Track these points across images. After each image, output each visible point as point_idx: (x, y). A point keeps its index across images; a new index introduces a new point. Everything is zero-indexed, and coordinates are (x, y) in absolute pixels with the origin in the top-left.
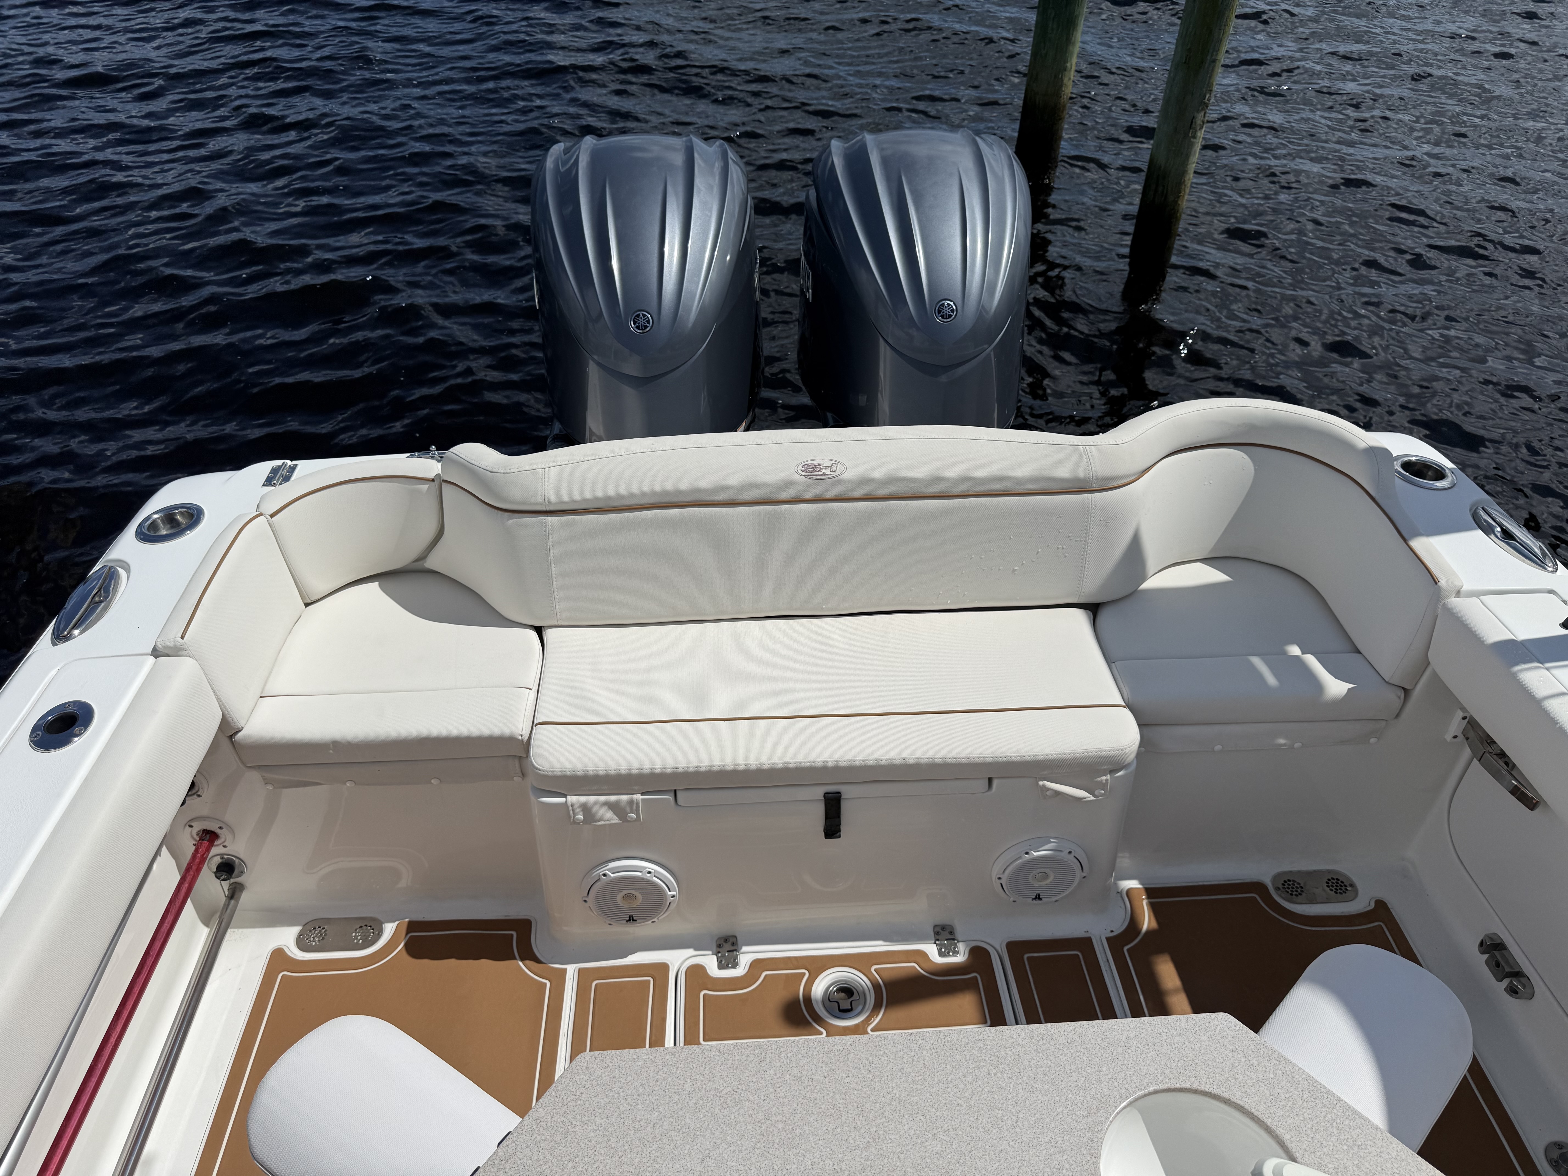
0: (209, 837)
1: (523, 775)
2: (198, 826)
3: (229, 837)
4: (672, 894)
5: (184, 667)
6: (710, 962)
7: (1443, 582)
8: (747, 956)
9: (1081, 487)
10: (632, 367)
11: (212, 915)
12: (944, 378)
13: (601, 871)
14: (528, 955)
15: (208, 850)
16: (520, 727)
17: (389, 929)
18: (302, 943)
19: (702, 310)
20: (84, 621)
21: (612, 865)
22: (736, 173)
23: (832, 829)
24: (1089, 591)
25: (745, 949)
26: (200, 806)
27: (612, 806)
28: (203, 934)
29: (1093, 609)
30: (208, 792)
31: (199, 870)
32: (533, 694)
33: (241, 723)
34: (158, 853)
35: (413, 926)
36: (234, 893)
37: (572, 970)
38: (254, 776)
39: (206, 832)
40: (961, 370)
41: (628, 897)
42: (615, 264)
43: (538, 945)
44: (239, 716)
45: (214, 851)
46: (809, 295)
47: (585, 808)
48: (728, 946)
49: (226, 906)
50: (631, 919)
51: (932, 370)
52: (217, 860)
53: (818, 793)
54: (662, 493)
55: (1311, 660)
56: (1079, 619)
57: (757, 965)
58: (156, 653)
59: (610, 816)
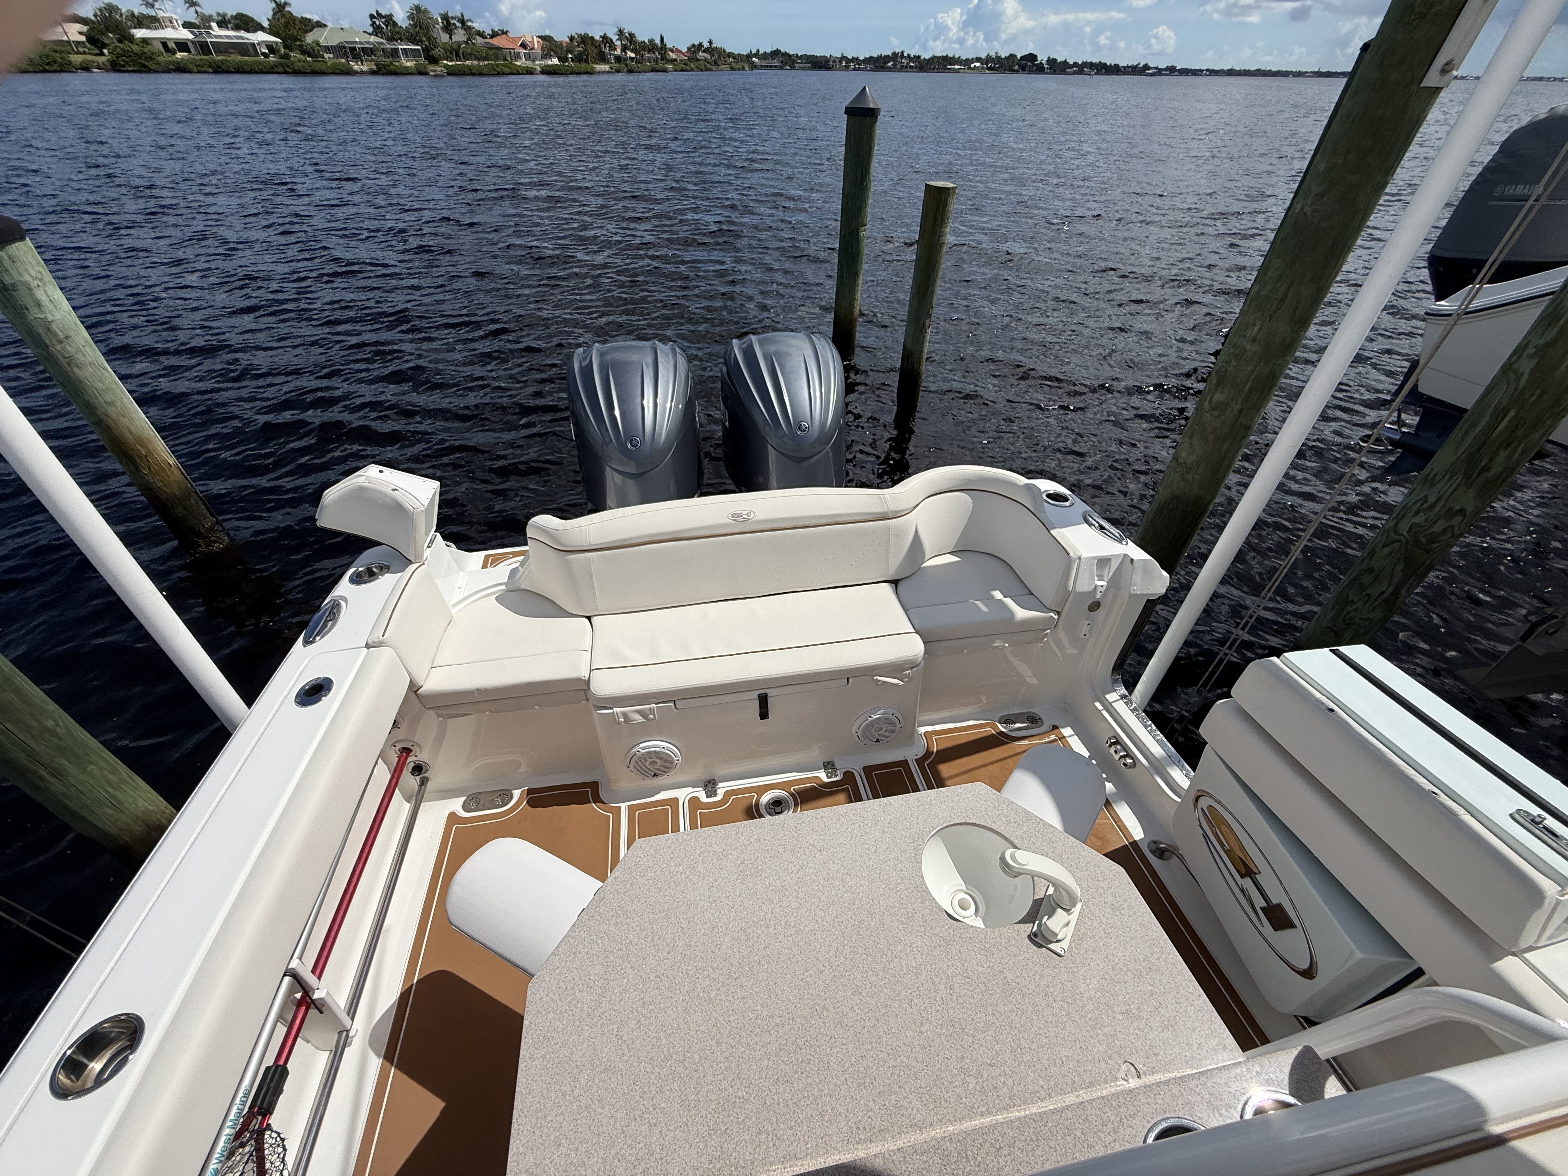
0: (407, 751)
1: (587, 700)
2: (399, 746)
3: (418, 750)
4: (677, 757)
5: (385, 654)
6: (702, 795)
7: (1072, 554)
8: (722, 788)
9: (884, 517)
10: (631, 469)
11: (411, 797)
12: (805, 464)
13: (635, 749)
14: (598, 800)
15: (406, 759)
16: (584, 674)
17: (517, 793)
18: (465, 808)
19: (668, 435)
20: (322, 632)
21: (642, 745)
22: (681, 360)
23: (764, 715)
24: (891, 574)
25: (720, 785)
26: (401, 734)
27: (638, 712)
28: (407, 808)
29: (895, 583)
30: (403, 726)
31: (402, 770)
32: (589, 654)
33: (421, 683)
34: (376, 763)
35: (530, 792)
36: (424, 782)
37: (624, 806)
38: (432, 713)
39: (404, 749)
40: (814, 460)
41: (652, 763)
42: (617, 413)
43: (603, 795)
44: (420, 679)
45: (409, 759)
46: (727, 424)
47: (624, 715)
48: (711, 785)
49: (419, 791)
50: (655, 775)
51: (799, 460)
52: (412, 765)
53: (755, 695)
54: (653, 535)
55: (1009, 601)
56: (887, 588)
57: (728, 794)
58: (368, 646)
59: (639, 718)
